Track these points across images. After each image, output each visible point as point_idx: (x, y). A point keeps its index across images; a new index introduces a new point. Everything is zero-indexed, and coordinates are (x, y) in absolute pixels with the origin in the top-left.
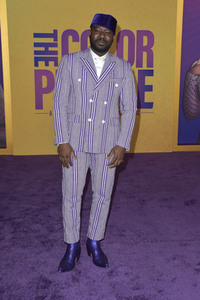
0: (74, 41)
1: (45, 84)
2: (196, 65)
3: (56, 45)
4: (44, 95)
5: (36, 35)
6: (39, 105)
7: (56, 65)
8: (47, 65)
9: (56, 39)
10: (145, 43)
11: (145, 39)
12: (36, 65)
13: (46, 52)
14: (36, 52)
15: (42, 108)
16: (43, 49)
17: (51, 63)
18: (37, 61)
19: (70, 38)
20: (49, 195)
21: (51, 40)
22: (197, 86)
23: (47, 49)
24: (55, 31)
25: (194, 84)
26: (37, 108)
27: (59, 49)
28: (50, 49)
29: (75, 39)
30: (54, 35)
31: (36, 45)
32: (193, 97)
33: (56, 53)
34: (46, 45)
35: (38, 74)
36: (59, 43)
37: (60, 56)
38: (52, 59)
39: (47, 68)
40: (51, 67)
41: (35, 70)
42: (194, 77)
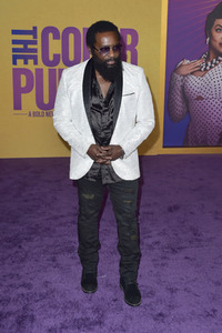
0: (54, 38)
1: (23, 84)
2: (181, 66)
3: (35, 43)
4: (23, 95)
5: (14, 32)
6: (18, 106)
7: (36, 63)
8: (26, 63)
9: (35, 37)
11: (129, 37)
12: (15, 63)
13: (25, 50)
14: (14, 50)
15: (20, 109)
16: (21, 46)
17: (31, 62)
18: (15, 59)
19: (51, 35)
21: (30, 37)
22: (183, 87)
23: (26, 47)
24: (35, 28)
25: (179, 84)
26: (15, 109)
27: (39, 46)
28: (29, 46)
29: (56, 37)
30: (34, 32)
31: (14, 42)
32: (179, 98)
33: (35, 50)
34: (25, 43)
35: (17, 73)
36: (39, 39)
37: (39, 54)
38: (31, 57)
39: (25, 66)
40: (31, 66)
41: (14, 69)
42: (180, 78)
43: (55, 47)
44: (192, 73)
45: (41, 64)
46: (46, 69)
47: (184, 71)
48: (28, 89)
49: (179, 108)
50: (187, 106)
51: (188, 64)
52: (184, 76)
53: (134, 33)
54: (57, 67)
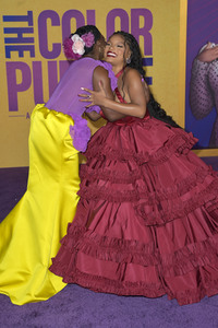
0: (53, 25)
1: (19, 80)
2: (205, 50)
3: (31, 31)
4: (19, 93)
5: (6, 19)
6: (13, 106)
7: (33, 55)
8: (21, 55)
9: (31, 23)
10: (142, 25)
11: (142, 19)
12: (8, 56)
13: (20, 39)
14: (7, 40)
15: (16, 109)
16: (15, 36)
17: (27, 53)
18: (8, 51)
19: (49, 21)
21: (25, 24)
22: (207, 76)
23: (20, 35)
24: (30, 13)
25: (202, 73)
26: (11, 110)
27: (35, 35)
28: (25, 35)
29: (55, 23)
30: (29, 17)
31: (7, 30)
32: (203, 90)
33: (32, 40)
34: (20, 31)
35: (11, 68)
36: (36, 27)
37: (36, 44)
38: (27, 48)
39: (21, 60)
40: (27, 59)
41: (7, 63)
42: (203, 66)
43: (55, 35)
44: (217, 59)
45: (39, 57)
46: (45, 62)
47: (208, 56)
48: (24, 87)
49: (203, 102)
50: (213, 98)
51: (214, 48)
52: (209, 63)
53: (147, 14)
54: (58, 59)
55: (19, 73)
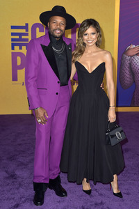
0: (40, 31)
1: (19, 63)
2: (129, 49)
3: (27, 34)
4: (18, 71)
5: (13, 27)
6: (15, 78)
8: (21, 48)
9: (27, 30)
12: (13, 49)
13: (20, 39)
14: (13, 40)
15: (17, 80)
16: (18, 37)
17: (24, 48)
18: (13, 46)
19: (38, 29)
20: (20, 145)
21: (23, 31)
22: (130, 64)
23: (20, 37)
24: (27, 24)
25: (127, 62)
26: (13, 80)
27: (29, 38)
28: (23, 37)
30: (26, 27)
31: (13, 34)
32: (128, 72)
33: (27, 40)
34: (20, 35)
35: (14, 56)
36: (30, 32)
38: (24, 44)
39: (20, 51)
40: (24, 50)
41: (12, 53)
42: (128, 58)
44: (137, 55)
47: (131, 53)
49: (128, 79)
51: (134, 48)
52: (131, 56)
55: (19, 59)
